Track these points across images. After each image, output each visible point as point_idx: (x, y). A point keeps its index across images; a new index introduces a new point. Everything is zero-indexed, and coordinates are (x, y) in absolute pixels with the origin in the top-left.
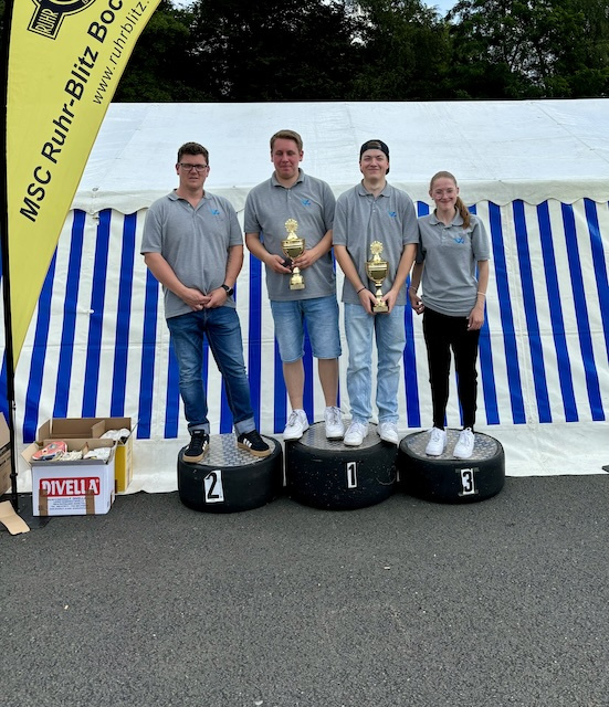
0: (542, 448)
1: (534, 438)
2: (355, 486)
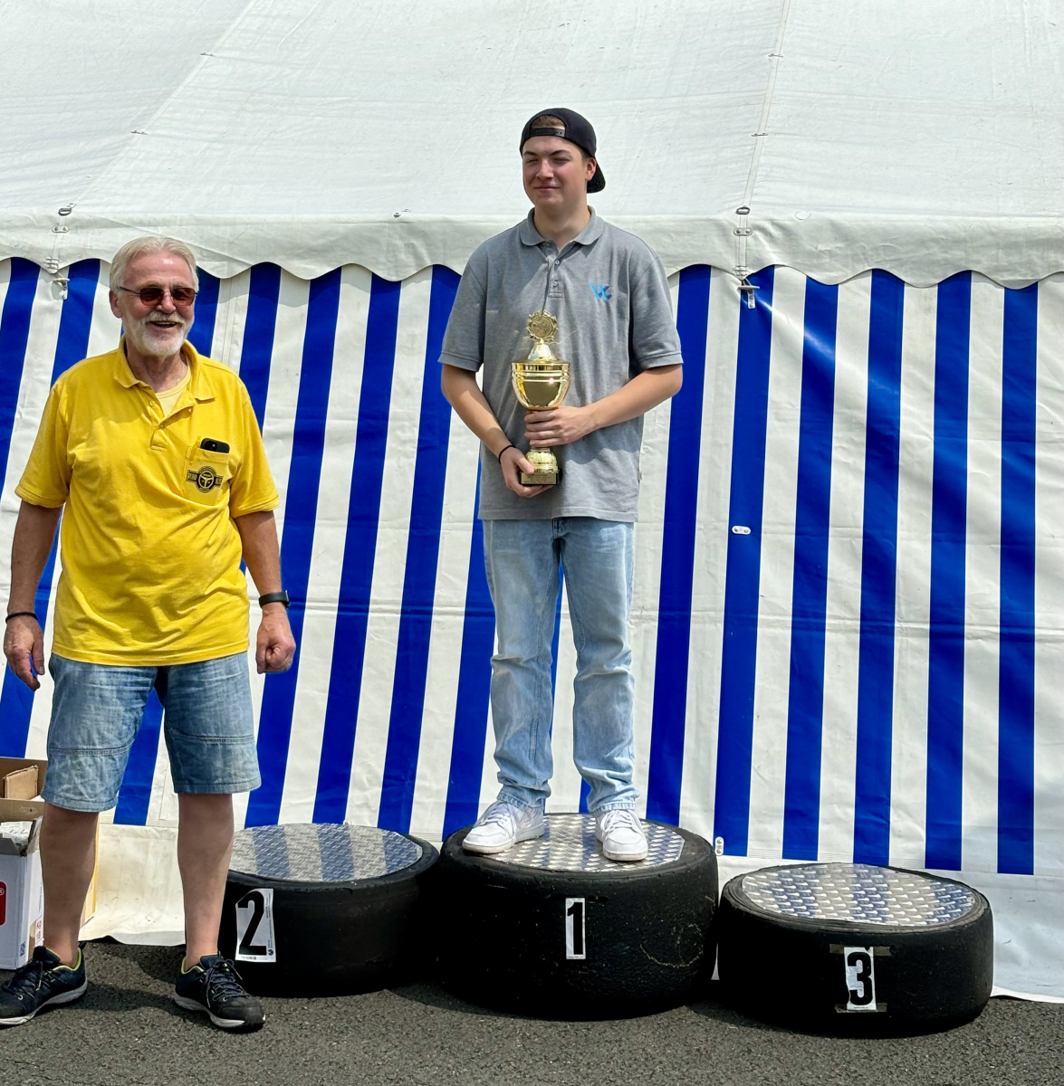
2: (582, 957)
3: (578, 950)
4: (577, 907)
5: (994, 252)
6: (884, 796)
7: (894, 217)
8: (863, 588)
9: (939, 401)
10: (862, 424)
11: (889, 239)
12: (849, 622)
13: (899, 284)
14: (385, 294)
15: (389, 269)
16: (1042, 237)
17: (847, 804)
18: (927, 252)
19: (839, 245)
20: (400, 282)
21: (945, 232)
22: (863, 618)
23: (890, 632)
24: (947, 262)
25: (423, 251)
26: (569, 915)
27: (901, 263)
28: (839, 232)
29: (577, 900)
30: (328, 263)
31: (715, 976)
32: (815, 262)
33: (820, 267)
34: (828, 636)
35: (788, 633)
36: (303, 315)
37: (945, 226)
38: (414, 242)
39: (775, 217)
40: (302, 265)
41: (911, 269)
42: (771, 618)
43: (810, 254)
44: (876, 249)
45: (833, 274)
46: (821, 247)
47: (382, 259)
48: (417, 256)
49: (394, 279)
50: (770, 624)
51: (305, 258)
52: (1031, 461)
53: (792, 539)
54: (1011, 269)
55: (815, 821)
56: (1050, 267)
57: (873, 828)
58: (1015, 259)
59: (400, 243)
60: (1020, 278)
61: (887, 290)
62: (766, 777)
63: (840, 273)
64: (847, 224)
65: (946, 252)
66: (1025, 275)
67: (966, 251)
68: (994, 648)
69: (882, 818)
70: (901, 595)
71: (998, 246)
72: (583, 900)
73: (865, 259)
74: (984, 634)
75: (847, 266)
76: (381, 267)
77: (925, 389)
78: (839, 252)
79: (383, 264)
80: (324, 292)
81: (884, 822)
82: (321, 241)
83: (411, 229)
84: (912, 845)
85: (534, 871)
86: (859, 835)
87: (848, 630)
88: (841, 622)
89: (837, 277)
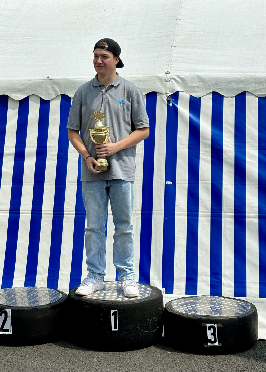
2: (117, 330)
3: (116, 327)
4: (115, 312)
5: (254, 85)
6: (220, 273)
7: (219, 73)
8: (211, 202)
9: (236, 137)
10: (209, 145)
11: (219, 81)
12: (206, 213)
13: (222, 97)
14: (45, 105)
15: (46, 96)
17: (207, 276)
18: (231, 85)
19: (201, 84)
20: (50, 101)
21: (237, 78)
22: (211, 212)
23: (221, 216)
24: (238, 89)
25: (57, 89)
26: (112, 316)
27: (222, 89)
28: (200, 79)
29: (115, 310)
30: (25, 94)
31: (163, 335)
32: (193, 90)
33: (194, 92)
34: (200, 218)
35: (186, 217)
36: (16, 113)
37: (237, 76)
38: (54, 86)
39: (178, 75)
40: (16, 95)
41: (226, 91)
42: (180, 213)
43: (191, 87)
44: (213, 85)
45: (199, 94)
46: (195, 85)
47: (44, 93)
48: (56, 91)
49: (48, 99)
50: (179, 215)
51: (17, 93)
53: (186, 186)
54: (260, 90)
55: (197, 281)
57: (216, 283)
58: (261, 87)
59: (49, 87)
60: (263, 94)
61: (217, 99)
62: (179, 267)
63: (201, 93)
64: (203, 76)
65: (237, 85)
66: (265, 92)
67: (244, 85)
68: (256, 221)
69: (219, 279)
70: (224, 204)
71: (255, 83)
72: (117, 311)
73: (210, 88)
74: (253, 216)
75: (203, 91)
76: (43, 95)
77: (231, 132)
78: (200, 86)
79: (44, 94)
80: (24, 105)
81: (220, 281)
82: (22, 87)
83: (53, 82)
84: (230, 289)
85: (100, 301)
86: (212, 286)
87: (206, 216)
88: (204, 213)
89: (200, 95)
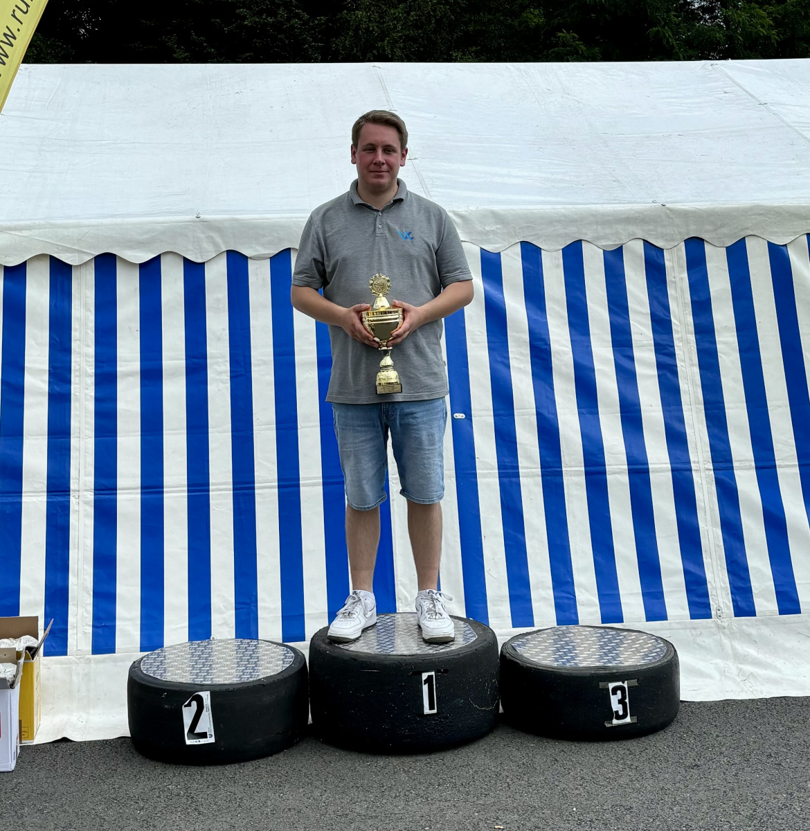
0: (740, 658)
1: (726, 641)
2: (435, 711)
3: (431, 707)
4: (430, 678)
5: (595, 227)
6: (570, 580)
7: (530, 207)
8: (540, 448)
9: (571, 324)
10: (526, 342)
11: (531, 221)
12: (533, 470)
13: (538, 250)
14: (194, 272)
15: (196, 254)
16: (623, 216)
17: (548, 588)
18: (553, 229)
19: (498, 226)
20: (204, 263)
21: (564, 216)
22: (542, 467)
23: (560, 474)
24: (566, 235)
25: (219, 240)
26: (425, 684)
27: (537, 236)
28: (498, 218)
29: (430, 674)
30: (153, 252)
32: (485, 238)
33: (488, 242)
34: (522, 480)
35: (497, 480)
36: (136, 289)
38: (212, 234)
39: (455, 209)
40: (133, 254)
41: (545, 240)
42: (485, 471)
43: (481, 233)
44: (521, 228)
45: (497, 246)
46: (487, 228)
47: (191, 248)
48: (216, 245)
49: (200, 261)
50: (485, 476)
51: (135, 249)
52: (632, 359)
53: (491, 420)
54: (605, 238)
55: (530, 600)
56: (629, 235)
57: (566, 601)
58: (608, 231)
60: (611, 244)
61: (531, 254)
62: (495, 576)
63: (501, 245)
64: (502, 212)
65: (565, 229)
66: (615, 241)
67: (577, 227)
68: (625, 479)
69: (571, 594)
70: (564, 450)
71: (597, 223)
72: (433, 673)
73: (516, 235)
74: (619, 470)
75: (504, 240)
76: (190, 253)
77: (562, 317)
78: (499, 231)
79: (191, 250)
80: (150, 272)
81: (572, 597)
82: (145, 236)
83: (209, 226)
84: (591, 610)
86: (559, 607)
87: (533, 476)
88: (529, 470)
89: (500, 248)
